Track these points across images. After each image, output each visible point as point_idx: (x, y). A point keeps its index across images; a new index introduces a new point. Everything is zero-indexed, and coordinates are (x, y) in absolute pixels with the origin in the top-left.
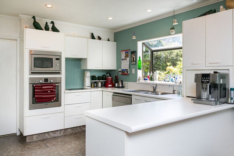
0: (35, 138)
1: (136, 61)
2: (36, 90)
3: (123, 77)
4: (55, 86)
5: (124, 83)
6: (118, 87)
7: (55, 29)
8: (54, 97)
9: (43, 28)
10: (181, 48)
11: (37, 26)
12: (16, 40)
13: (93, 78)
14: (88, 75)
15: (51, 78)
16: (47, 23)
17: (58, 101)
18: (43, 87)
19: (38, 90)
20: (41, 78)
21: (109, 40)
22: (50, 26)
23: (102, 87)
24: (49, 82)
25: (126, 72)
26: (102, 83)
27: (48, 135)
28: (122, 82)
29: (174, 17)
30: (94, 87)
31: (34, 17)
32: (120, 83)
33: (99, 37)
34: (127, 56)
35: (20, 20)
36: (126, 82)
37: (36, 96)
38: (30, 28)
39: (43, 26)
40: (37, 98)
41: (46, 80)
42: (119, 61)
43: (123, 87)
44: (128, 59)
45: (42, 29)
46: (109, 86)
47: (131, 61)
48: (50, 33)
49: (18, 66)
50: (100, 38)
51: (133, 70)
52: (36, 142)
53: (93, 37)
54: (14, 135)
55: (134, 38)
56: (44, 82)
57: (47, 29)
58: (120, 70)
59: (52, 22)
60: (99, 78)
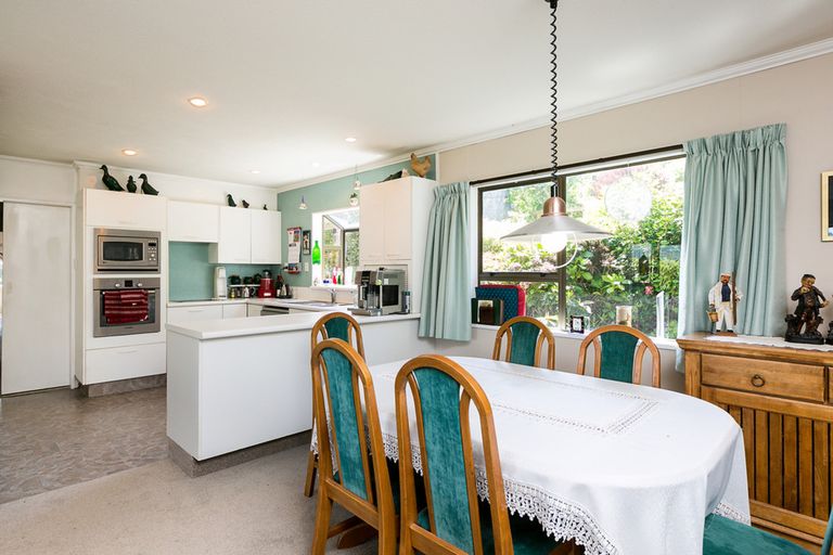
0: (105, 391)
1: (310, 249)
2: (107, 302)
3: (290, 278)
4: (146, 295)
5: (290, 288)
6: (281, 297)
7: (148, 190)
8: (144, 315)
9: (124, 186)
10: (358, 230)
11: (110, 183)
12: (69, 207)
13: (233, 280)
14: (222, 274)
15: (140, 280)
16: (131, 178)
17: (153, 322)
18: (122, 296)
19: (113, 302)
20: (117, 280)
21: (265, 208)
22: (139, 183)
23: (251, 296)
24: (134, 286)
25: (295, 270)
26: (251, 290)
27: (134, 384)
28: (287, 286)
29: (356, 176)
30: (237, 297)
31: (104, 168)
32: (284, 288)
33: (244, 201)
34: (296, 239)
35: (78, 169)
36: (294, 288)
37: (107, 312)
38: (97, 187)
39: (123, 184)
40: (108, 316)
41: (129, 283)
42: (285, 247)
43: (289, 297)
44: (298, 244)
45: (120, 189)
46: (266, 294)
47: (302, 248)
48: (139, 196)
49: (73, 257)
50: (246, 205)
51: (306, 265)
52: (108, 396)
53: (231, 203)
54: (66, 389)
55: (303, 207)
56: (123, 287)
57: (131, 188)
58: (286, 265)
59: (143, 176)
60: (246, 281)
